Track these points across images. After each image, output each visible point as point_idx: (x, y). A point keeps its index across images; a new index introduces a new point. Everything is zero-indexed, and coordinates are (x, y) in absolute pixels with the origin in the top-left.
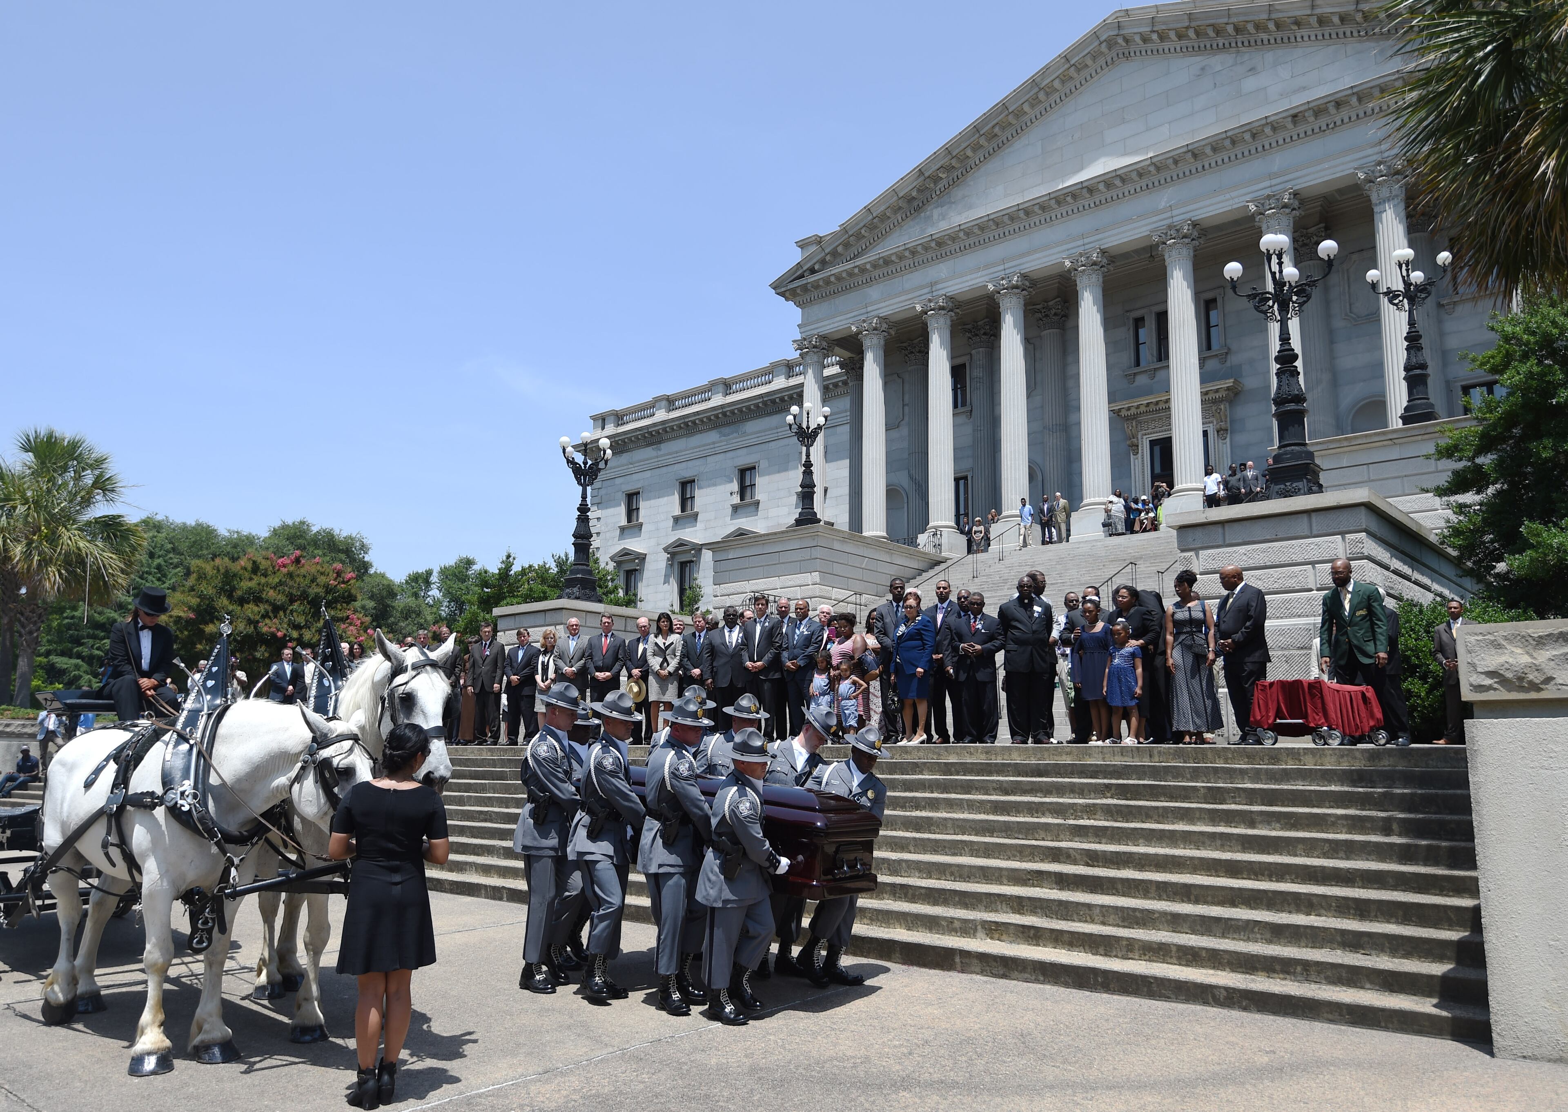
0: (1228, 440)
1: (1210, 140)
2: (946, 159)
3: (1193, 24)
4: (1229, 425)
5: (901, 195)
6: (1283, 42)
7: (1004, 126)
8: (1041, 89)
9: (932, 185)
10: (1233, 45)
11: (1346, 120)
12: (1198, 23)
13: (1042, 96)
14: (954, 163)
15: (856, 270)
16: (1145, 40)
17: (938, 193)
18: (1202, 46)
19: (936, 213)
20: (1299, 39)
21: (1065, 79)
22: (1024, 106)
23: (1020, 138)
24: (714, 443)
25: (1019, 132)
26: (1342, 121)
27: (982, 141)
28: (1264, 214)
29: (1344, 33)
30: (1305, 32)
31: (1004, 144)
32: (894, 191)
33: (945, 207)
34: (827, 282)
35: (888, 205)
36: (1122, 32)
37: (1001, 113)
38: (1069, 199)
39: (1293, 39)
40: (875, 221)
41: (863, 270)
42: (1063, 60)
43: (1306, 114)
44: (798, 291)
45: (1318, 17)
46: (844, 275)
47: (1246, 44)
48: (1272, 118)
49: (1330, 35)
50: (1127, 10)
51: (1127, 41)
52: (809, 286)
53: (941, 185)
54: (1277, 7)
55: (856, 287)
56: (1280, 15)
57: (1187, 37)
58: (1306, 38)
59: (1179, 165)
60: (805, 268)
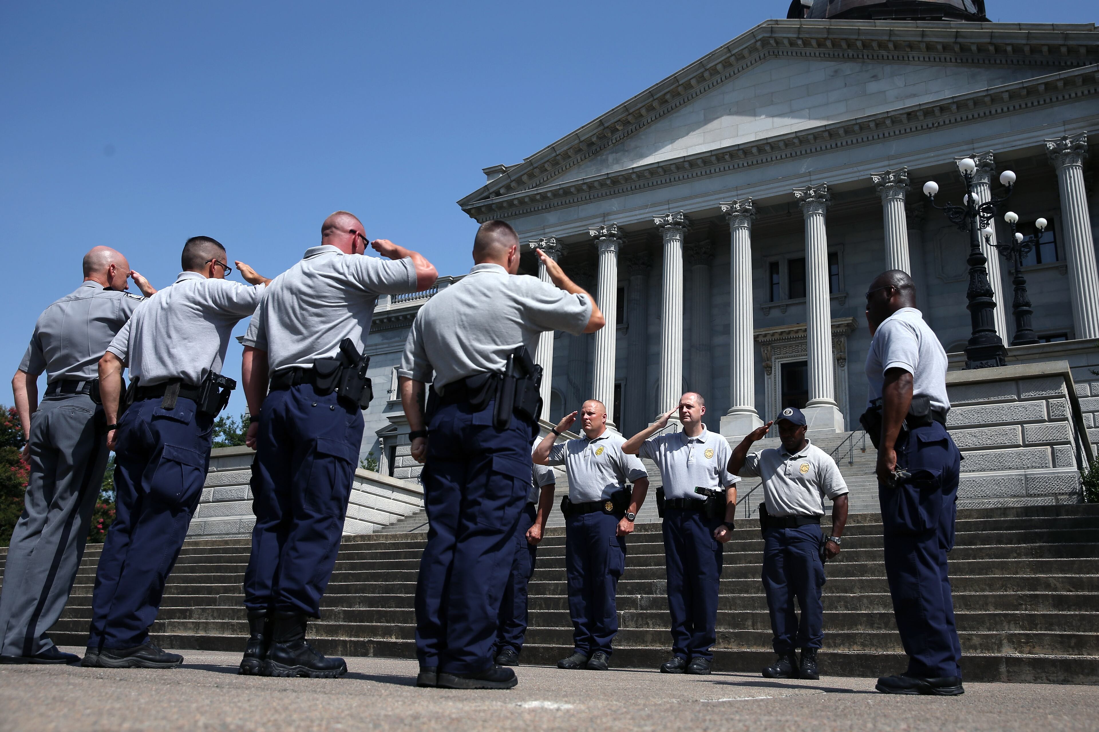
0: (846, 367)
1: (843, 124)
2: (623, 115)
3: (830, 36)
4: (846, 355)
5: (582, 139)
6: (898, 59)
7: (675, 94)
8: (706, 70)
9: (610, 134)
10: (860, 56)
11: (947, 122)
12: (835, 36)
13: (706, 75)
14: (630, 118)
15: (538, 197)
16: (792, 43)
17: (614, 141)
18: (836, 54)
19: (611, 158)
20: (911, 59)
21: (727, 64)
22: (692, 81)
23: (686, 106)
24: (376, 345)
25: (686, 102)
26: (944, 122)
27: (655, 104)
28: (884, 186)
29: (945, 59)
30: (915, 54)
31: (672, 109)
32: (576, 135)
33: (619, 154)
34: (510, 203)
35: (570, 145)
36: (774, 35)
37: (672, 84)
38: (727, 157)
39: (906, 58)
40: (557, 158)
41: (544, 197)
42: (726, 50)
43: (918, 114)
44: (483, 209)
45: (926, 45)
46: (527, 200)
47: (870, 57)
48: (893, 114)
49: (935, 59)
50: (777, 21)
51: (777, 43)
52: (494, 206)
53: (617, 135)
54: (897, 32)
55: (537, 212)
56: (898, 39)
57: (825, 46)
58: (916, 59)
59: (817, 141)
60: (491, 191)
